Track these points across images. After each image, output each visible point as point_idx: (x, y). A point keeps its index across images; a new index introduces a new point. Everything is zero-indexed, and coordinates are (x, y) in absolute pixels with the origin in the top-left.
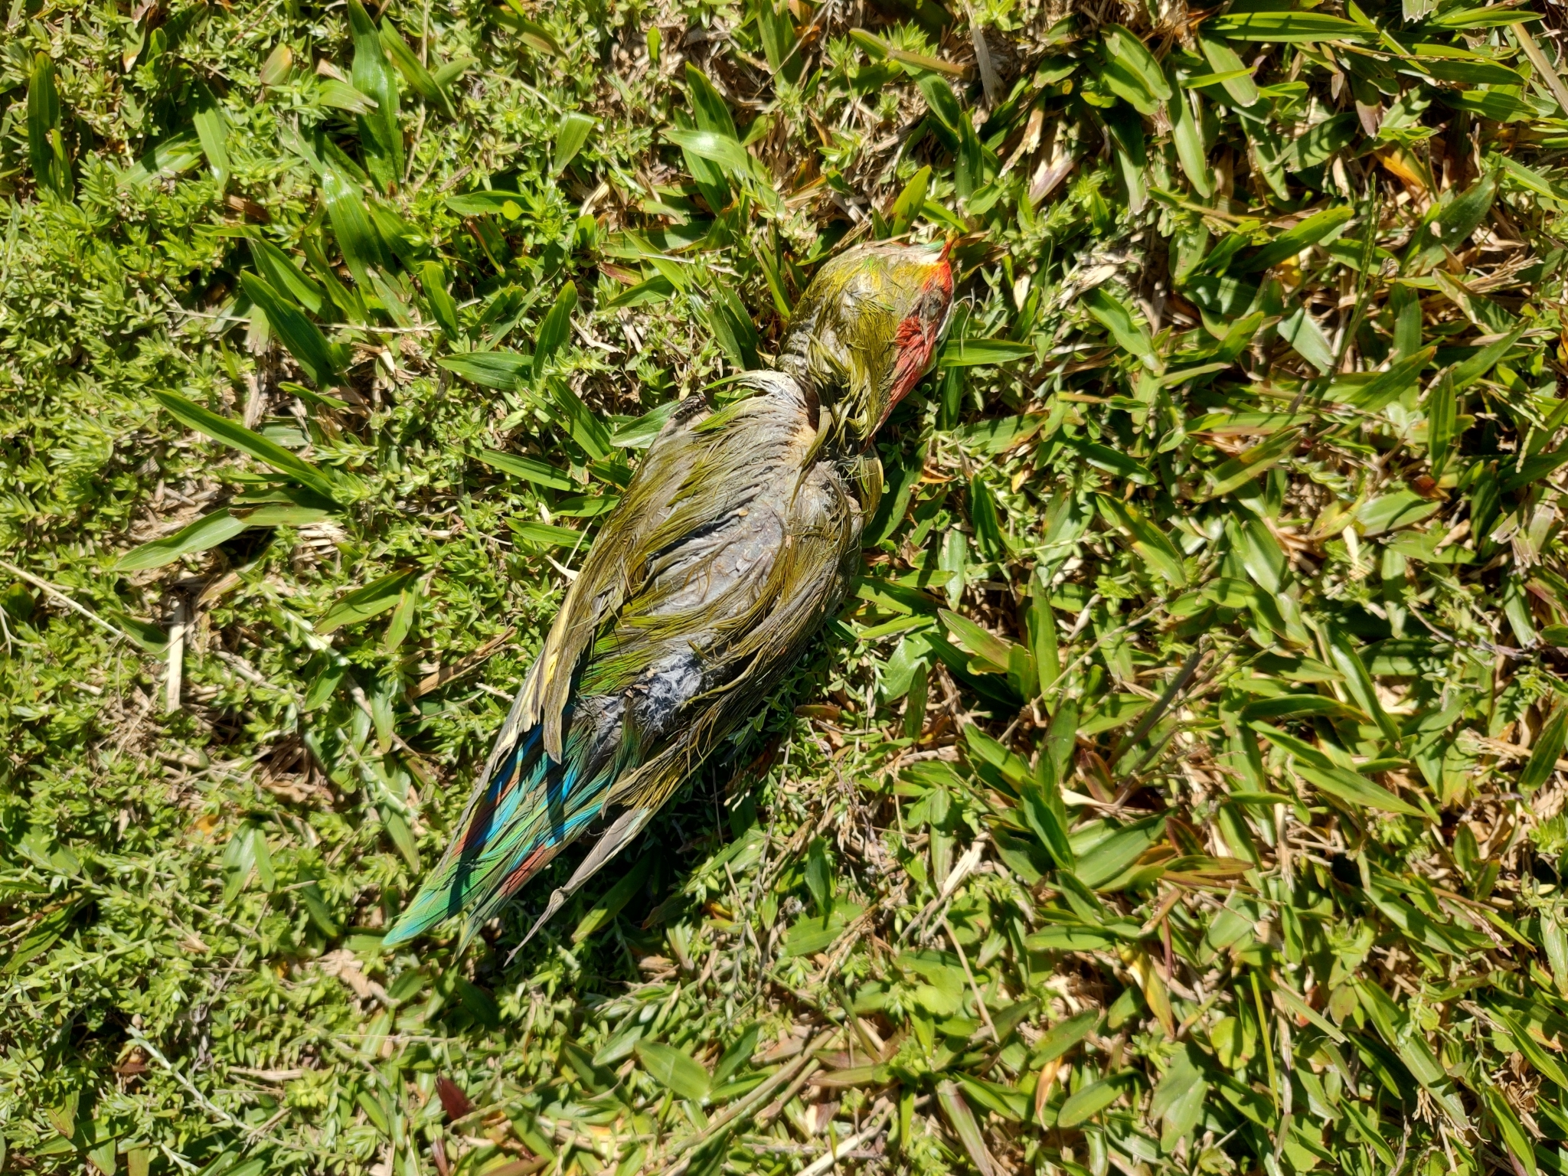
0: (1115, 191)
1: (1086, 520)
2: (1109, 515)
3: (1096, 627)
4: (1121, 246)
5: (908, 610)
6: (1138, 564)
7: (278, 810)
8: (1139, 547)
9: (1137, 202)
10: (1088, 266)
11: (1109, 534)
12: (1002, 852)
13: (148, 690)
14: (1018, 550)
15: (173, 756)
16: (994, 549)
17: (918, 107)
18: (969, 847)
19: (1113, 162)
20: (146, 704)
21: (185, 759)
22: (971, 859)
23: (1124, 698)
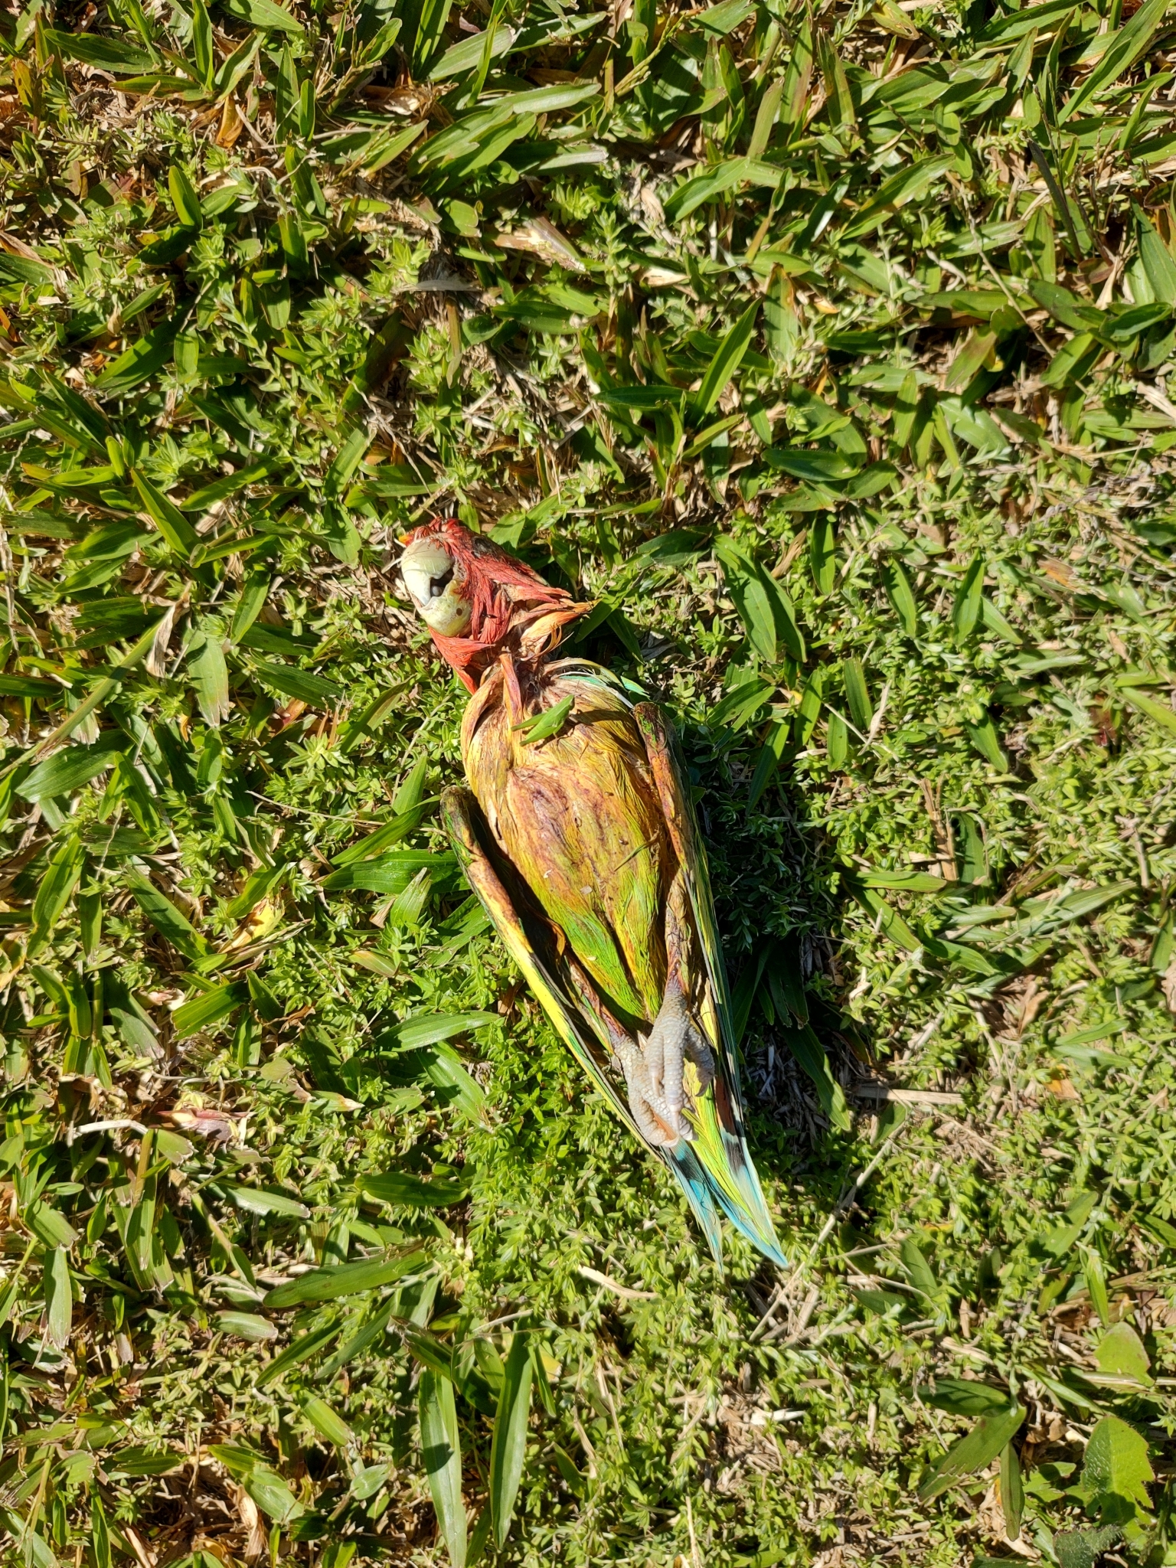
0: (579, 176)
1: (862, 251)
2: (866, 228)
3: (958, 254)
4: (627, 182)
5: (929, 426)
6: (913, 206)
7: (1044, 1021)
8: (898, 202)
9: (598, 155)
10: (642, 213)
11: (881, 232)
12: (1151, 365)
13: (937, 1124)
14: (893, 311)
15: (992, 1108)
16: (886, 336)
17: (481, 352)
18: (1142, 396)
19: (547, 177)
20: (950, 1125)
21: (996, 1098)
22: (1154, 395)
23: (1029, 236)
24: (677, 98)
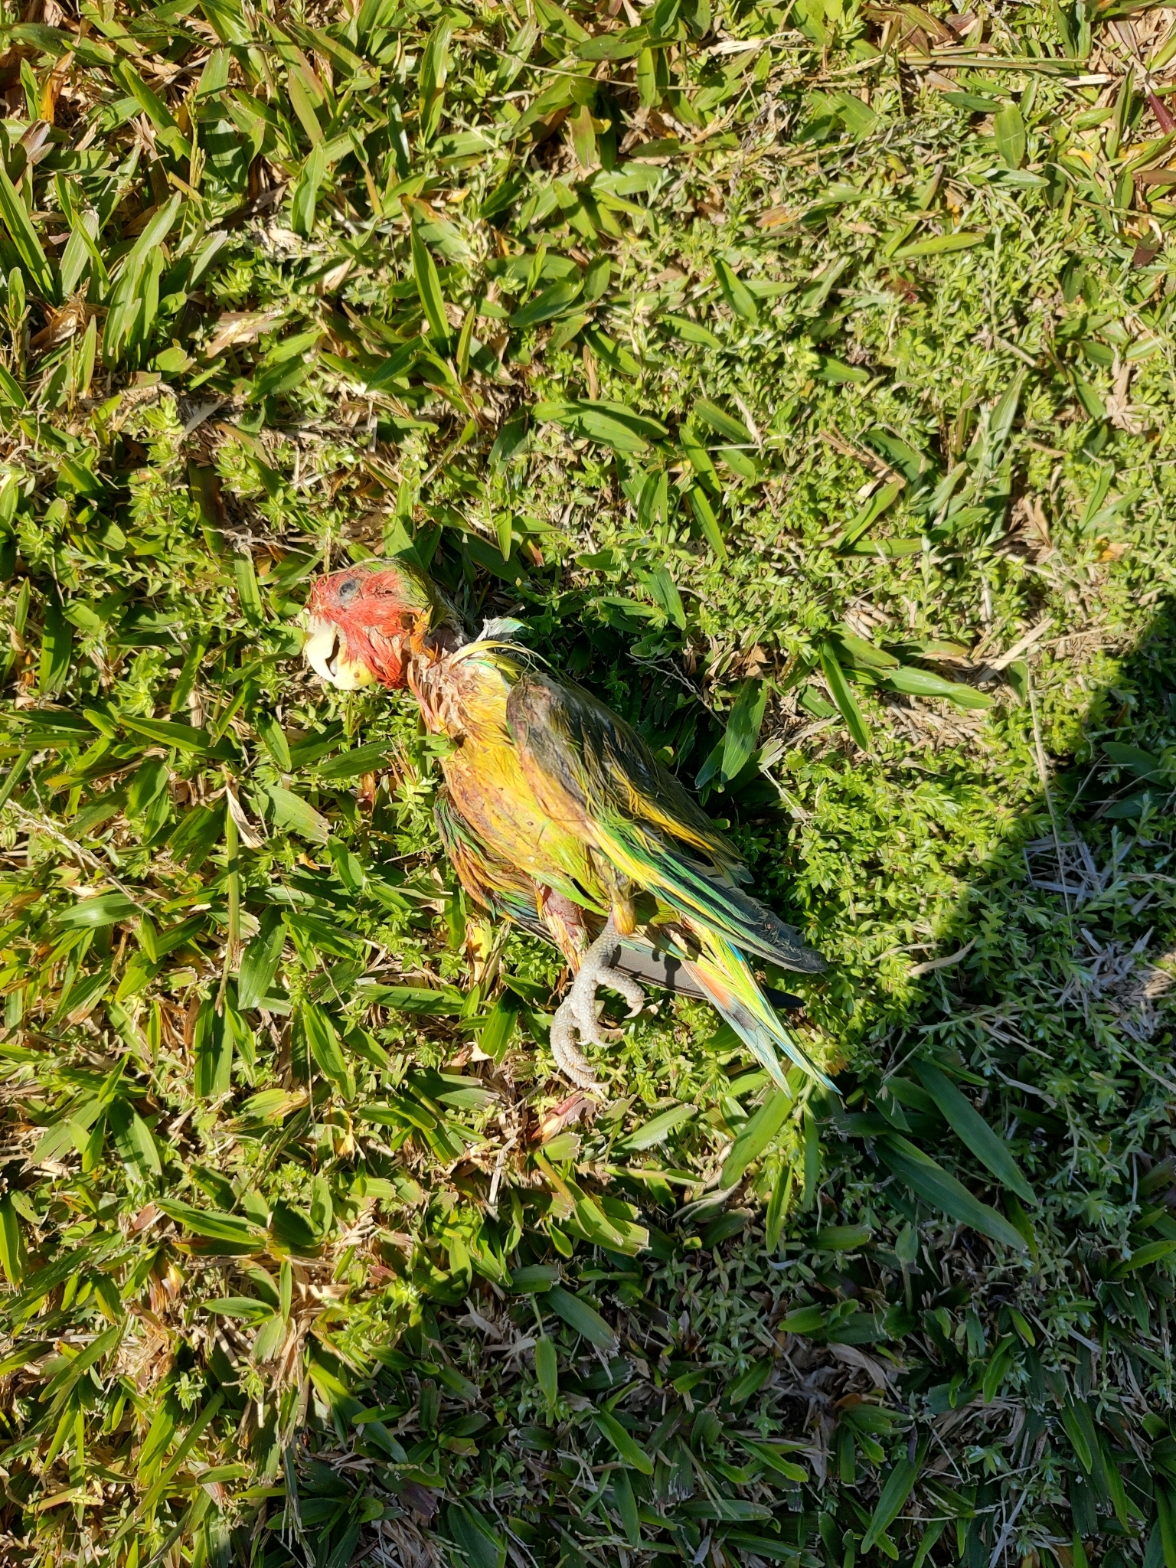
0: (221, 263)
1: (447, 139)
2: (435, 121)
3: (511, 81)
4: (255, 238)
5: (600, 207)
6: (452, 77)
7: (1057, 521)
8: (440, 83)
9: (221, 238)
10: (284, 249)
11: (448, 114)
12: (705, 30)
13: (1052, 652)
14: (504, 156)
15: (1079, 609)
16: (516, 176)
17: (267, 434)
18: (719, 55)
19: (202, 285)
20: (1061, 645)
21: (1074, 600)
22: (726, 47)
23: (545, 25)
24: (235, 158)
